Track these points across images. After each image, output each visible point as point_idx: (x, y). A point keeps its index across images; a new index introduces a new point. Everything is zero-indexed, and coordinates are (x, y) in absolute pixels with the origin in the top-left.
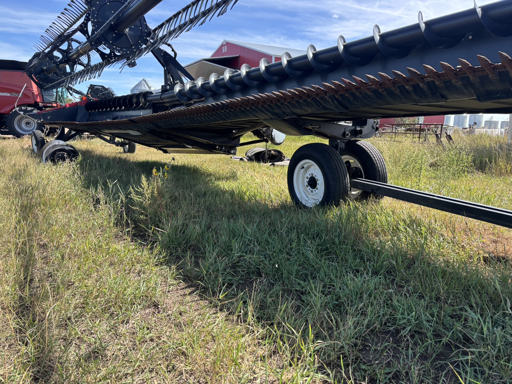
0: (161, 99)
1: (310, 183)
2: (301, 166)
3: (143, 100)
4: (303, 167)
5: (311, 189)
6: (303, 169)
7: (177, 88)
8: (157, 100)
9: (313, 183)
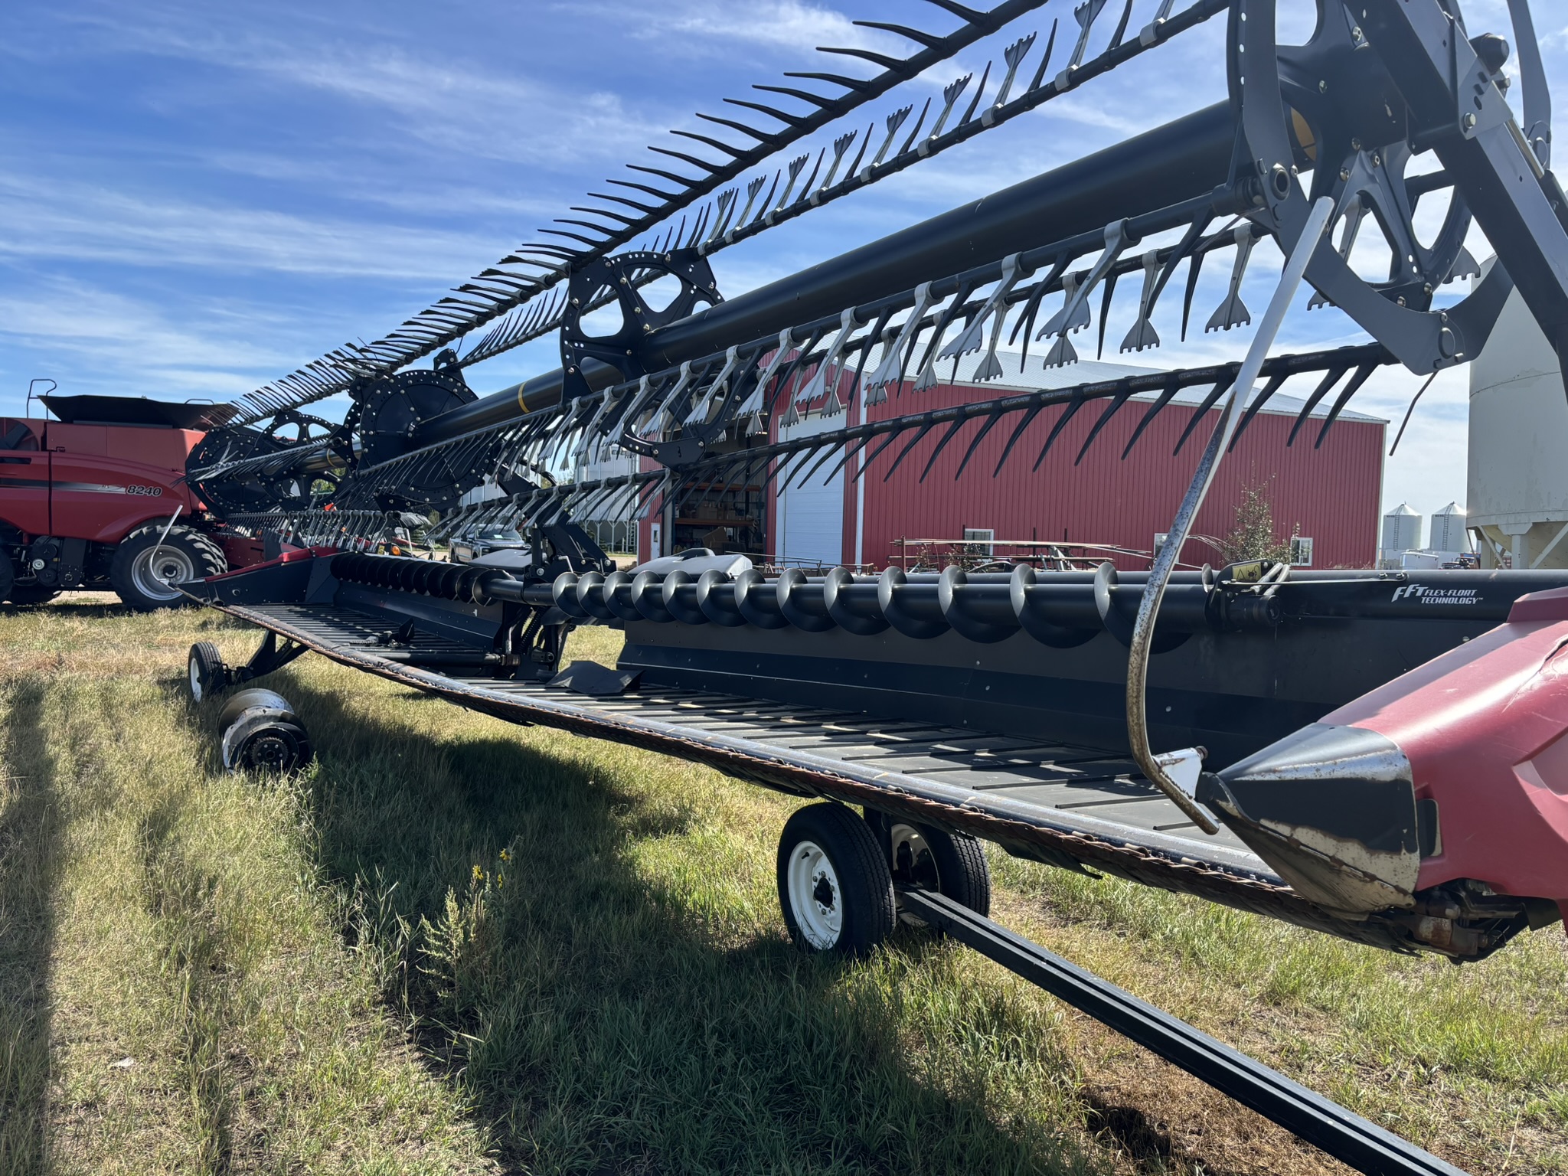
0: (522, 598)
1: (820, 894)
2: (802, 852)
3: (479, 591)
4: (807, 855)
5: (823, 907)
6: (807, 858)
7: (562, 584)
8: (513, 597)
9: (823, 893)
